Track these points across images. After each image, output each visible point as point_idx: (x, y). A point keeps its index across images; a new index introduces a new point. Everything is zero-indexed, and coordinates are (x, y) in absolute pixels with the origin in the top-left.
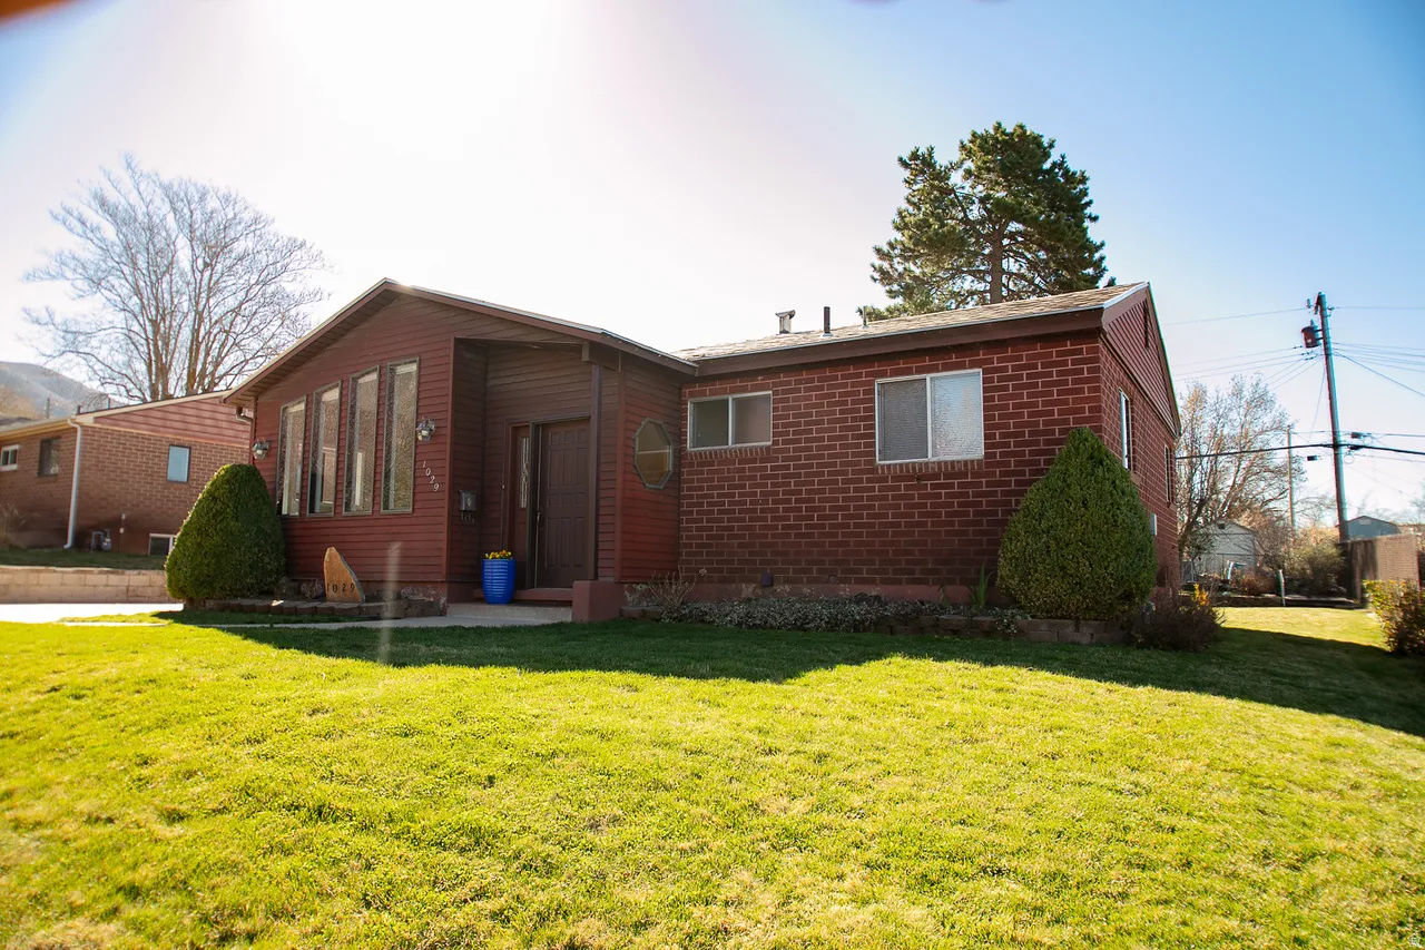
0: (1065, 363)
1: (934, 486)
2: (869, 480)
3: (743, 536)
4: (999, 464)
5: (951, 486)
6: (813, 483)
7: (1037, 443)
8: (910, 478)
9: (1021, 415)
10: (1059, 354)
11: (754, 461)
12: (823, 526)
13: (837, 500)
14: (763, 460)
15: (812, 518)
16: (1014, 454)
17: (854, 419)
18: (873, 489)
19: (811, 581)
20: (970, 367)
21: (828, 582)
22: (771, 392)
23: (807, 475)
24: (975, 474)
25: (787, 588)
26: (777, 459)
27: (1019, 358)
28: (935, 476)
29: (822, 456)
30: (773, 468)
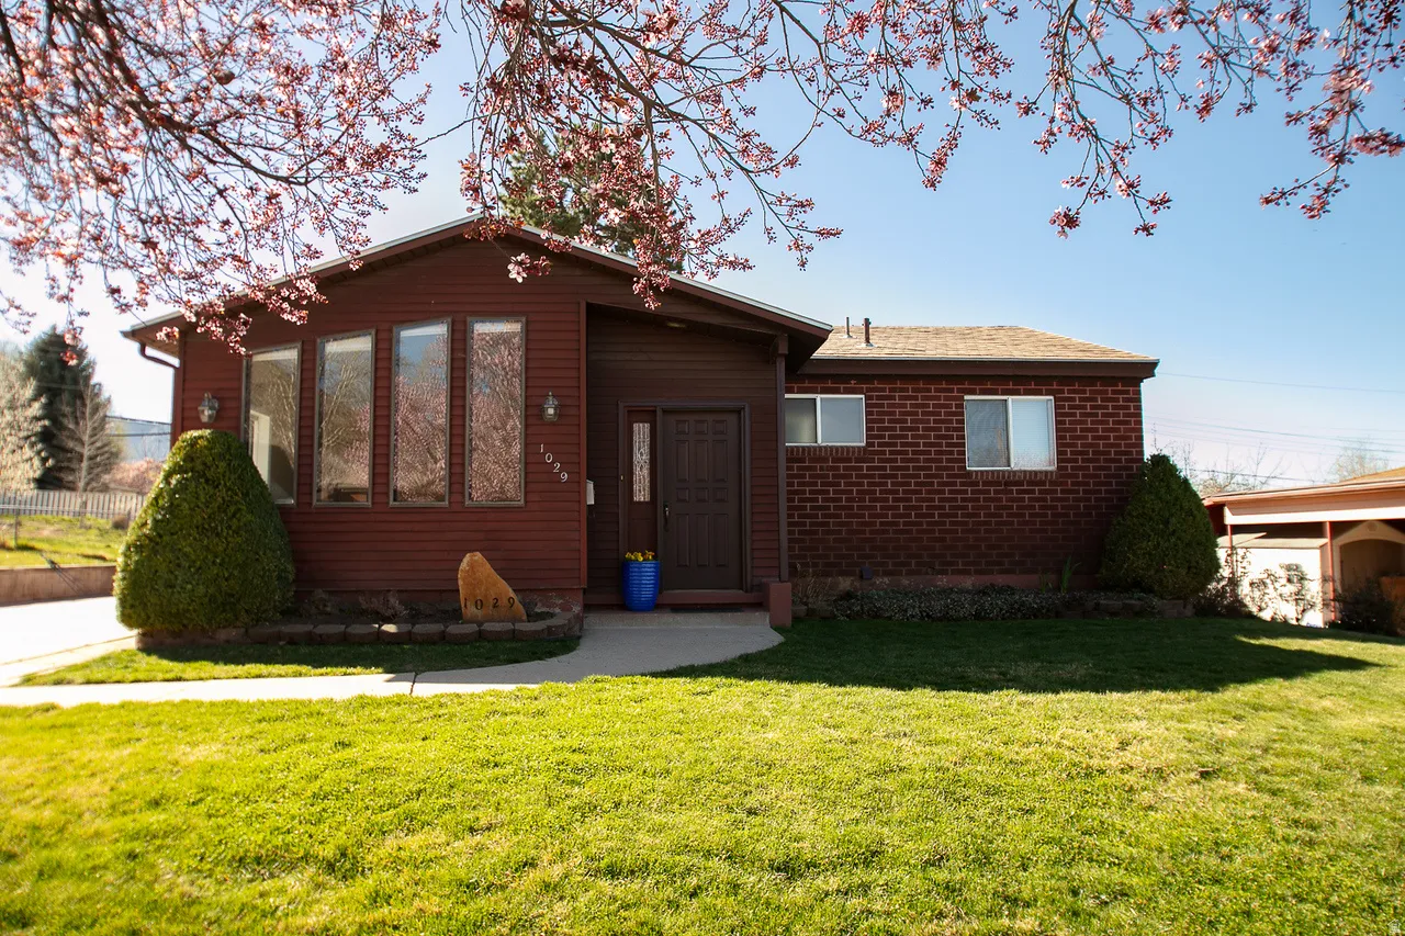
0: (1117, 400)
1: (1019, 492)
2: (962, 484)
3: (839, 532)
4: (1069, 476)
5: (1033, 492)
6: (909, 484)
7: (1098, 460)
8: (999, 483)
9: (1086, 438)
10: (1114, 392)
11: (849, 460)
12: (921, 524)
13: (933, 500)
14: (858, 460)
15: (909, 516)
16: (1081, 468)
17: (947, 429)
18: (966, 492)
19: (910, 573)
20: (1046, 395)
21: (927, 573)
22: (863, 396)
23: (903, 476)
24: (1052, 483)
25: (886, 580)
26: (873, 461)
27: (1084, 392)
28: (1019, 483)
29: (918, 461)
30: (868, 468)
